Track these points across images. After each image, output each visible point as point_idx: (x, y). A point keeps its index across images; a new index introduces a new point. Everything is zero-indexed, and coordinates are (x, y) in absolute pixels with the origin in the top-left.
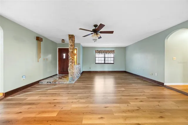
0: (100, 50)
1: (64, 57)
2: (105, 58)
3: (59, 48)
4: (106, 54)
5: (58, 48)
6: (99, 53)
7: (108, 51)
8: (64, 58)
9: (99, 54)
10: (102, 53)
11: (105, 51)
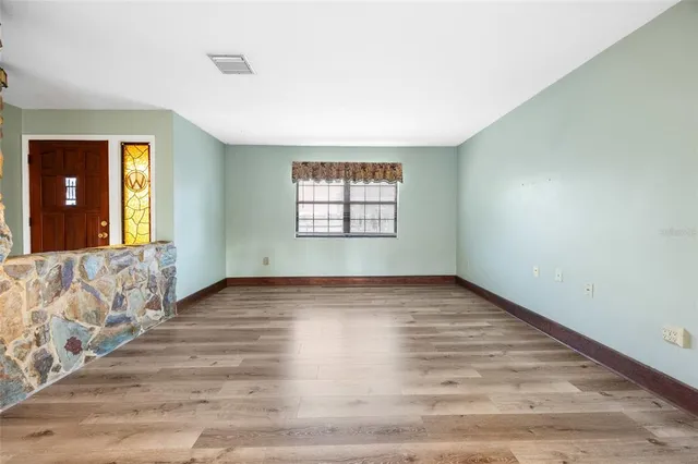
0: (320, 161)
1: (71, 199)
2: (347, 204)
3: (31, 142)
4: (352, 183)
5: (26, 139)
6: (314, 177)
7: (364, 166)
8: (69, 203)
9: (311, 182)
10: (329, 178)
11: (347, 165)
